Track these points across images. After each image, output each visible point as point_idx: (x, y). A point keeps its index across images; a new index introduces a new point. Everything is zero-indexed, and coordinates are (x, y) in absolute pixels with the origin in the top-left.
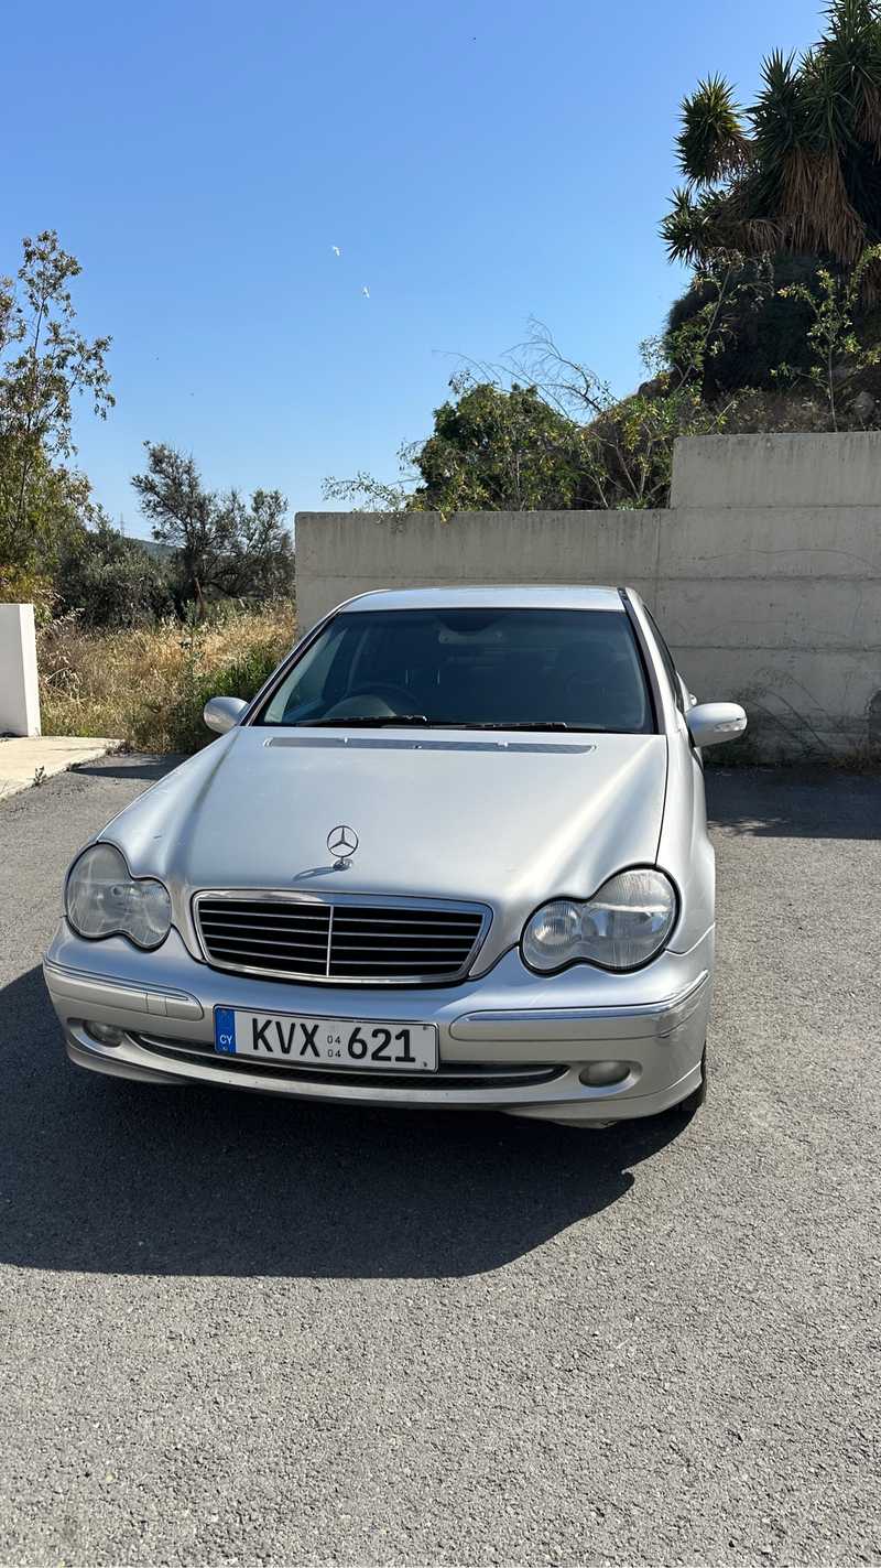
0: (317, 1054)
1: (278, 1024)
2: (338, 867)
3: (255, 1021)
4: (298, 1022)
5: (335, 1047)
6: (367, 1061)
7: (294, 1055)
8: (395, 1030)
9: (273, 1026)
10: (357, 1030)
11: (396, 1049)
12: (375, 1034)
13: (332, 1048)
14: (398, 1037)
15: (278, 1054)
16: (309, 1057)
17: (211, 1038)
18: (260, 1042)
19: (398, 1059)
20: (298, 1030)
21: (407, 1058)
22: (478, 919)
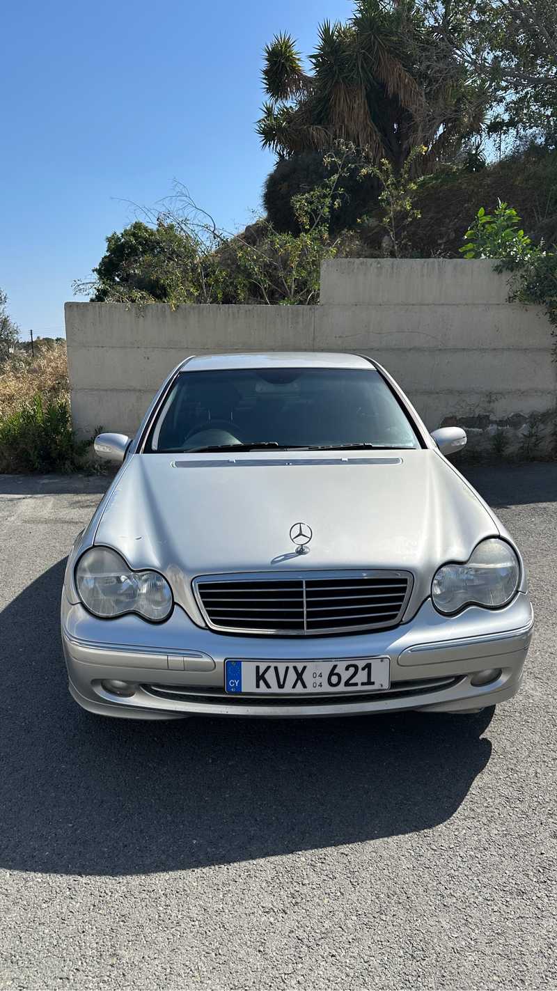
0: (305, 686)
1: (276, 668)
2: (301, 552)
3: (258, 668)
4: (291, 665)
5: (318, 680)
6: (341, 688)
7: (288, 689)
8: (361, 664)
9: (272, 671)
10: (335, 667)
11: (362, 677)
12: (347, 669)
13: (316, 682)
14: (363, 669)
15: (275, 689)
16: (299, 689)
17: (220, 683)
18: (261, 683)
19: (363, 684)
20: (291, 671)
21: (370, 683)
22: (405, 581)
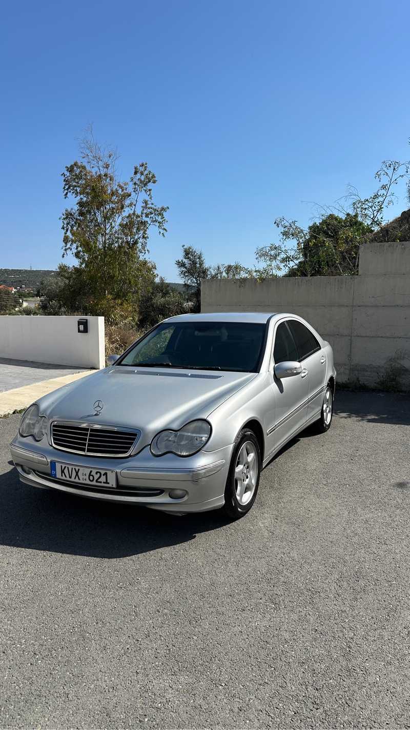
0: (79, 479)
1: (68, 468)
2: (96, 415)
3: (61, 466)
4: (74, 467)
5: (84, 477)
6: (94, 483)
7: (73, 479)
8: (103, 472)
9: (66, 468)
10: (91, 472)
11: (103, 479)
12: (97, 473)
13: (83, 479)
14: (104, 475)
15: (68, 479)
16: (77, 480)
17: (50, 472)
18: (63, 474)
19: (104, 483)
20: (74, 470)
21: (107, 482)
22: (135, 435)
